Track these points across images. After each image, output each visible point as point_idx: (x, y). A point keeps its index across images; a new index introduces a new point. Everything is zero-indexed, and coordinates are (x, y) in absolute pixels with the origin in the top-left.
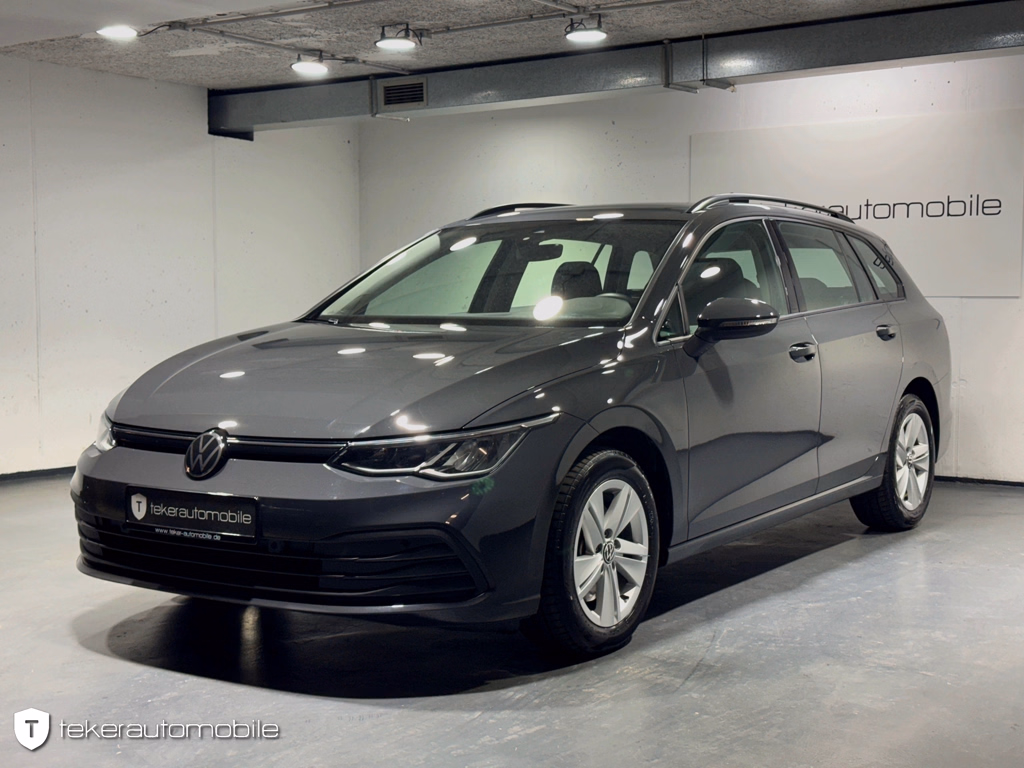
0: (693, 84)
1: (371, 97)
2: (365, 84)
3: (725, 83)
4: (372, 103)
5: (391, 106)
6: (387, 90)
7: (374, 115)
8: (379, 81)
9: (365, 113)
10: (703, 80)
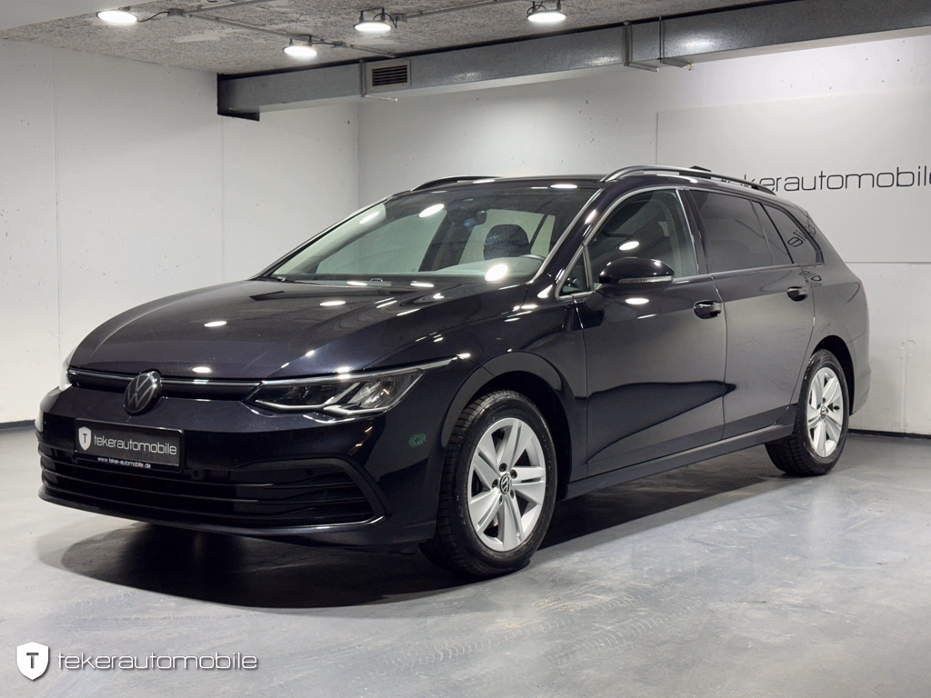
0: (651, 63)
1: (361, 80)
2: (356, 66)
3: (681, 62)
4: (361, 85)
5: (378, 87)
6: (375, 72)
7: (363, 95)
8: (368, 64)
9: (355, 94)
10: (660, 59)
